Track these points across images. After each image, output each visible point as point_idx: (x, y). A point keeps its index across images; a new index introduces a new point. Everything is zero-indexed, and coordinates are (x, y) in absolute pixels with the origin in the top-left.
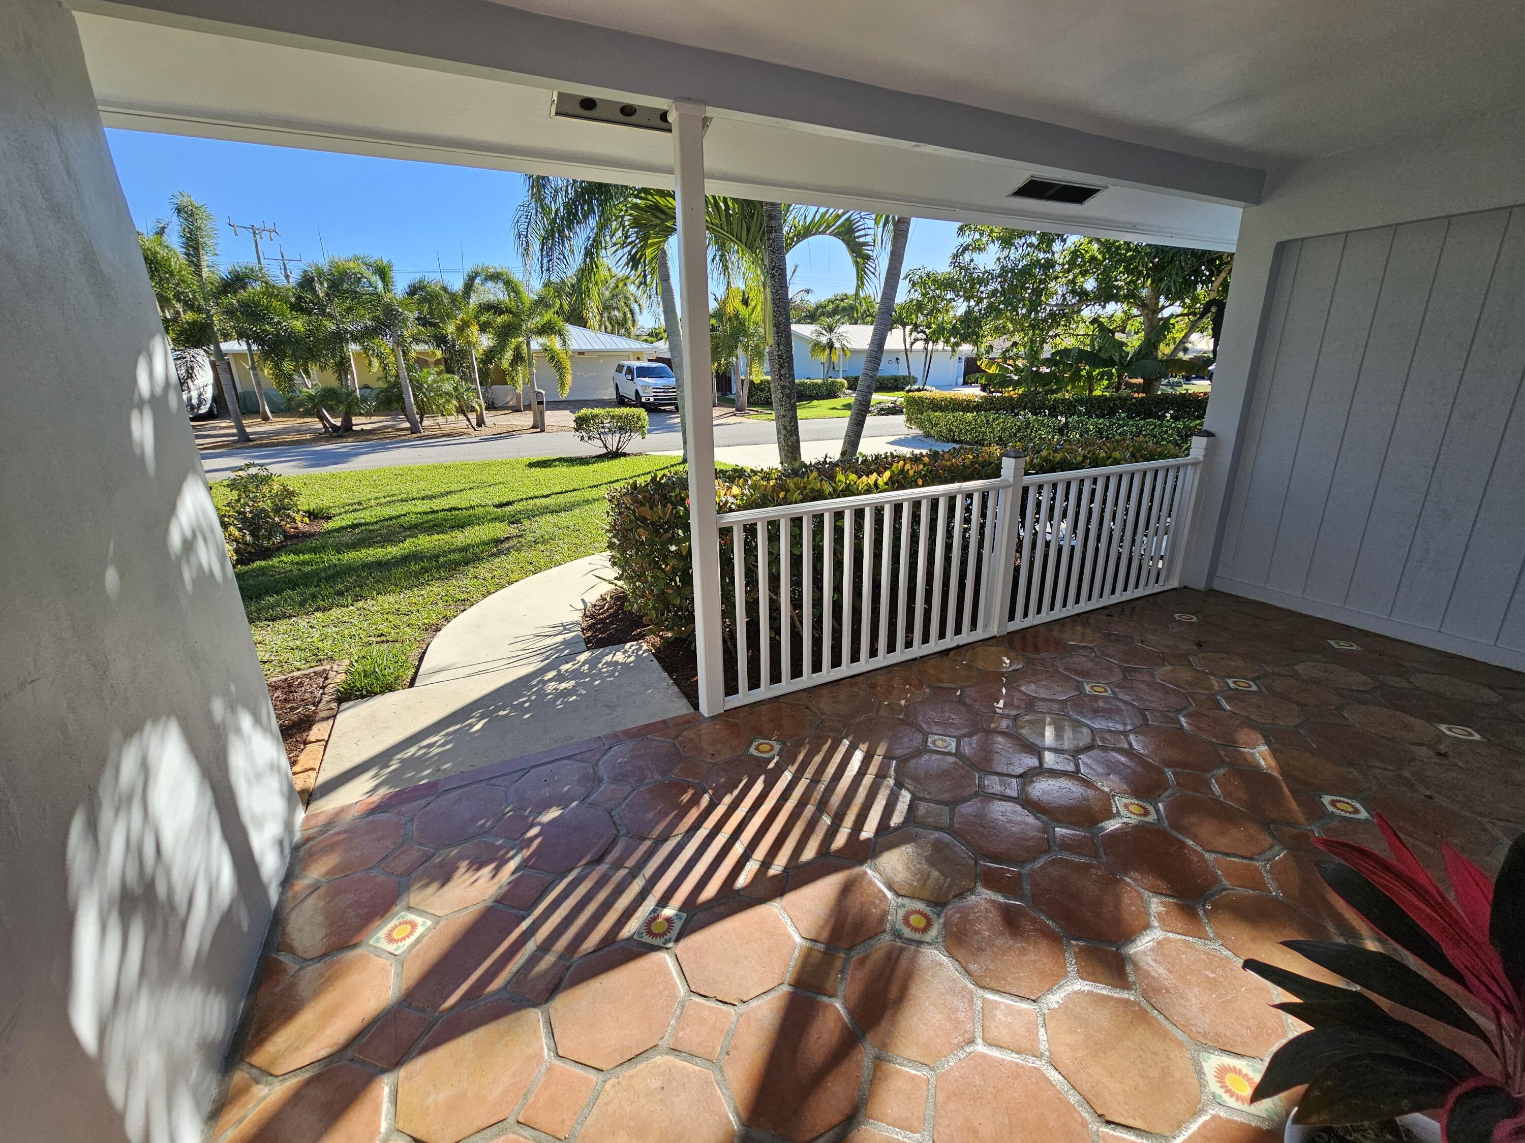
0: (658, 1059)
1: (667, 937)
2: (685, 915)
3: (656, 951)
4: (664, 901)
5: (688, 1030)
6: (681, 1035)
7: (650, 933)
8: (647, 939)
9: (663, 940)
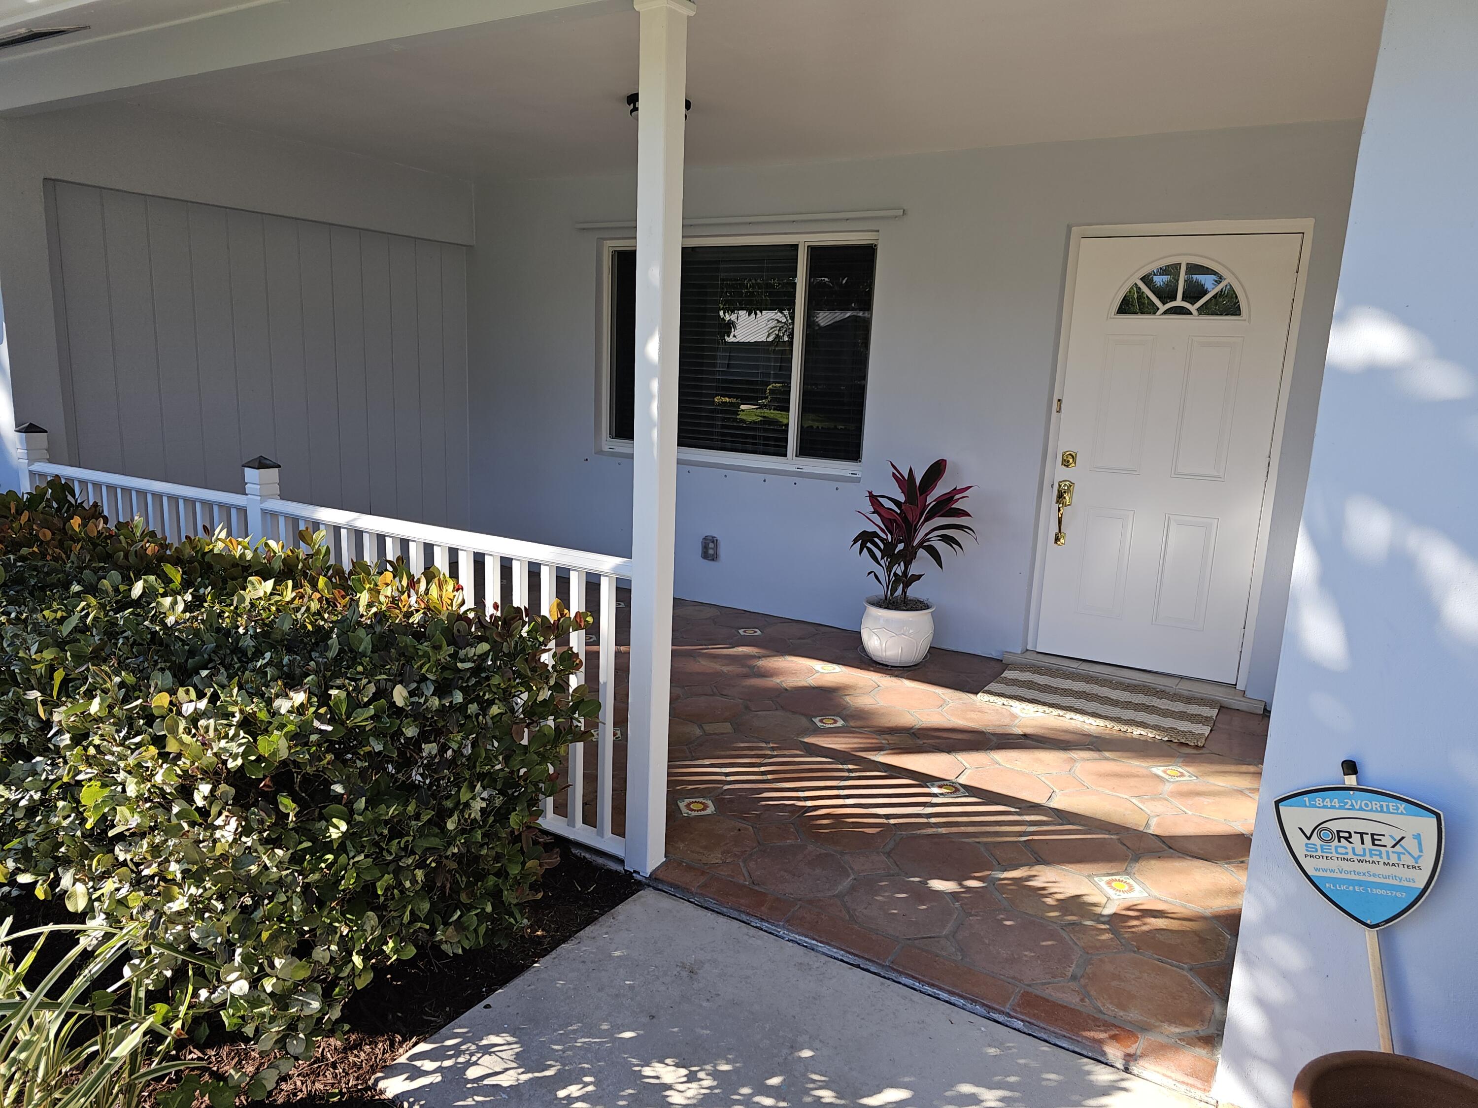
0: (1007, 765)
1: (951, 784)
2: (929, 784)
3: (961, 784)
4: (932, 795)
5: (985, 763)
6: (990, 764)
7: (957, 790)
8: (961, 790)
9: (954, 785)
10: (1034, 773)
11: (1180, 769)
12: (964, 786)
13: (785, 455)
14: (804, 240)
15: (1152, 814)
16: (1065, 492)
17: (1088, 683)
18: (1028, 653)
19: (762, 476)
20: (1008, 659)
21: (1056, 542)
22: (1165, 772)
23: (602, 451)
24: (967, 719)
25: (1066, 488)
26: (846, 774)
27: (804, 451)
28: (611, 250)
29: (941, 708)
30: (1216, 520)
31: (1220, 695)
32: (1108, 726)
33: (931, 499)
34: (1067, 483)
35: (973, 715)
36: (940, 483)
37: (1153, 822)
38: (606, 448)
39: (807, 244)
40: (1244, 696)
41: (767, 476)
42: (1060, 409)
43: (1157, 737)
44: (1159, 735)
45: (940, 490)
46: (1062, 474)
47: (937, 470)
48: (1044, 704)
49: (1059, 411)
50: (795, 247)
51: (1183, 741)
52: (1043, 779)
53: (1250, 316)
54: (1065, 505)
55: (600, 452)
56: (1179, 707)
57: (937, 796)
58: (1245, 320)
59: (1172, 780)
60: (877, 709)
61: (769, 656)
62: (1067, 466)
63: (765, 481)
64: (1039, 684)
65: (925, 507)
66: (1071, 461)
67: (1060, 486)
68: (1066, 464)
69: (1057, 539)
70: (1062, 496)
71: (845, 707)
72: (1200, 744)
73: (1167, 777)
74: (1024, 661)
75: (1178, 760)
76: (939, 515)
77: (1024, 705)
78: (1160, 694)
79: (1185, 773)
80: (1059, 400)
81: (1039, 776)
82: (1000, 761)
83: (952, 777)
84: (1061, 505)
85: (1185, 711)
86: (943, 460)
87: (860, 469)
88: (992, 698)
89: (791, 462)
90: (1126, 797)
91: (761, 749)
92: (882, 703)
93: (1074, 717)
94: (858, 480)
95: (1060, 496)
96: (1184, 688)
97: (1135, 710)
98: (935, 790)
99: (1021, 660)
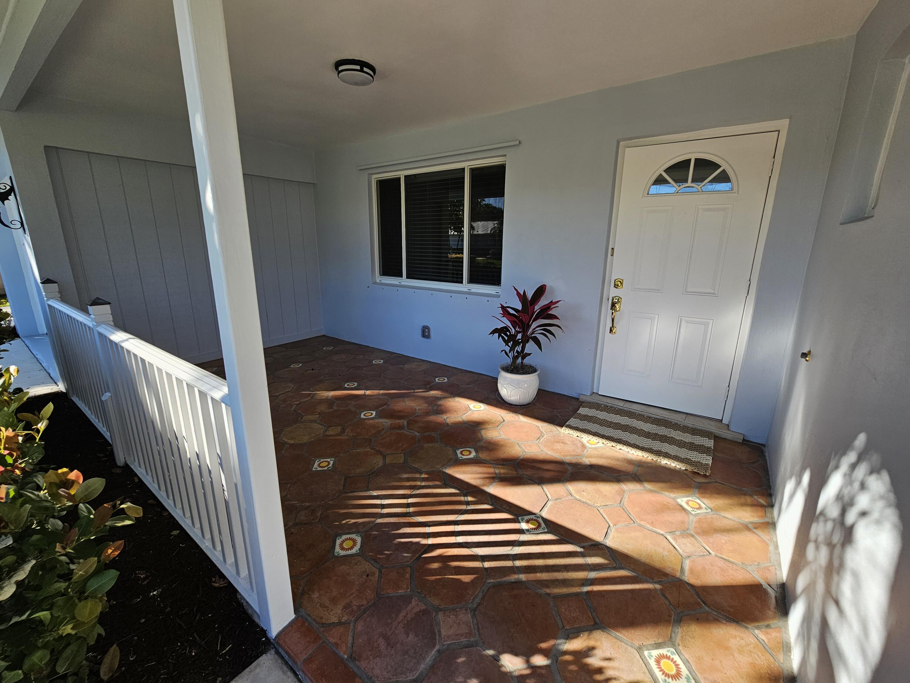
0: (578, 497)
1: (536, 518)
2: (520, 518)
3: (544, 518)
4: (520, 531)
5: (562, 494)
6: (565, 495)
7: (539, 526)
8: (543, 525)
9: (538, 519)
10: (596, 504)
11: (698, 501)
12: (545, 520)
13: (462, 283)
14: (467, 165)
15: (684, 555)
16: (616, 303)
17: (630, 417)
18: (594, 395)
19: (450, 294)
20: (582, 398)
21: (610, 333)
22: (687, 503)
23: (376, 282)
24: (553, 450)
25: (617, 301)
26: (464, 507)
27: (472, 280)
28: (376, 180)
29: (538, 440)
30: (712, 321)
31: (712, 428)
32: (645, 456)
33: (537, 308)
34: (617, 298)
35: (558, 446)
36: (543, 298)
37: (687, 564)
38: (378, 281)
39: (469, 167)
40: (729, 430)
41: (452, 294)
42: (613, 254)
43: (678, 466)
44: (679, 465)
45: (543, 302)
46: (614, 292)
47: (541, 291)
48: (603, 437)
49: (612, 255)
50: (463, 170)
51: (695, 471)
52: (601, 511)
53: (738, 191)
54: (616, 311)
55: (375, 283)
56: (687, 438)
57: (524, 533)
58: (735, 193)
59: (693, 513)
60: (498, 441)
61: (446, 398)
62: (617, 288)
63: (451, 297)
64: (600, 419)
65: (534, 313)
66: (620, 284)
67: (613, 299)
68: (616, 286)
69: (611, 331)
70: (614, 305)
71: (480, 439)
72: (708, 474)
73: (689, 509)
74: (592, 400)
75: (694, 490)
76: (541, 318)
77: (591, 437)
78: (676, 426)
79: (703, 505)
80: (612, 249)
81: (599, 509)
82: (573, 492)
83: (536, 511)
84: (613, 311)
85: (692, 441)
86: (544, 285)
87: (500, 290)
88: (571, 432)
89: (465, 286)
90: (662, 532)
91: (415, 479)
92: (503, 437)
93: (622, 448)
94: (499, 296)
95: (613, 305)
96: (690, 422)
97: (661, 442)
98: (524, 526)
99: (589, 399)
